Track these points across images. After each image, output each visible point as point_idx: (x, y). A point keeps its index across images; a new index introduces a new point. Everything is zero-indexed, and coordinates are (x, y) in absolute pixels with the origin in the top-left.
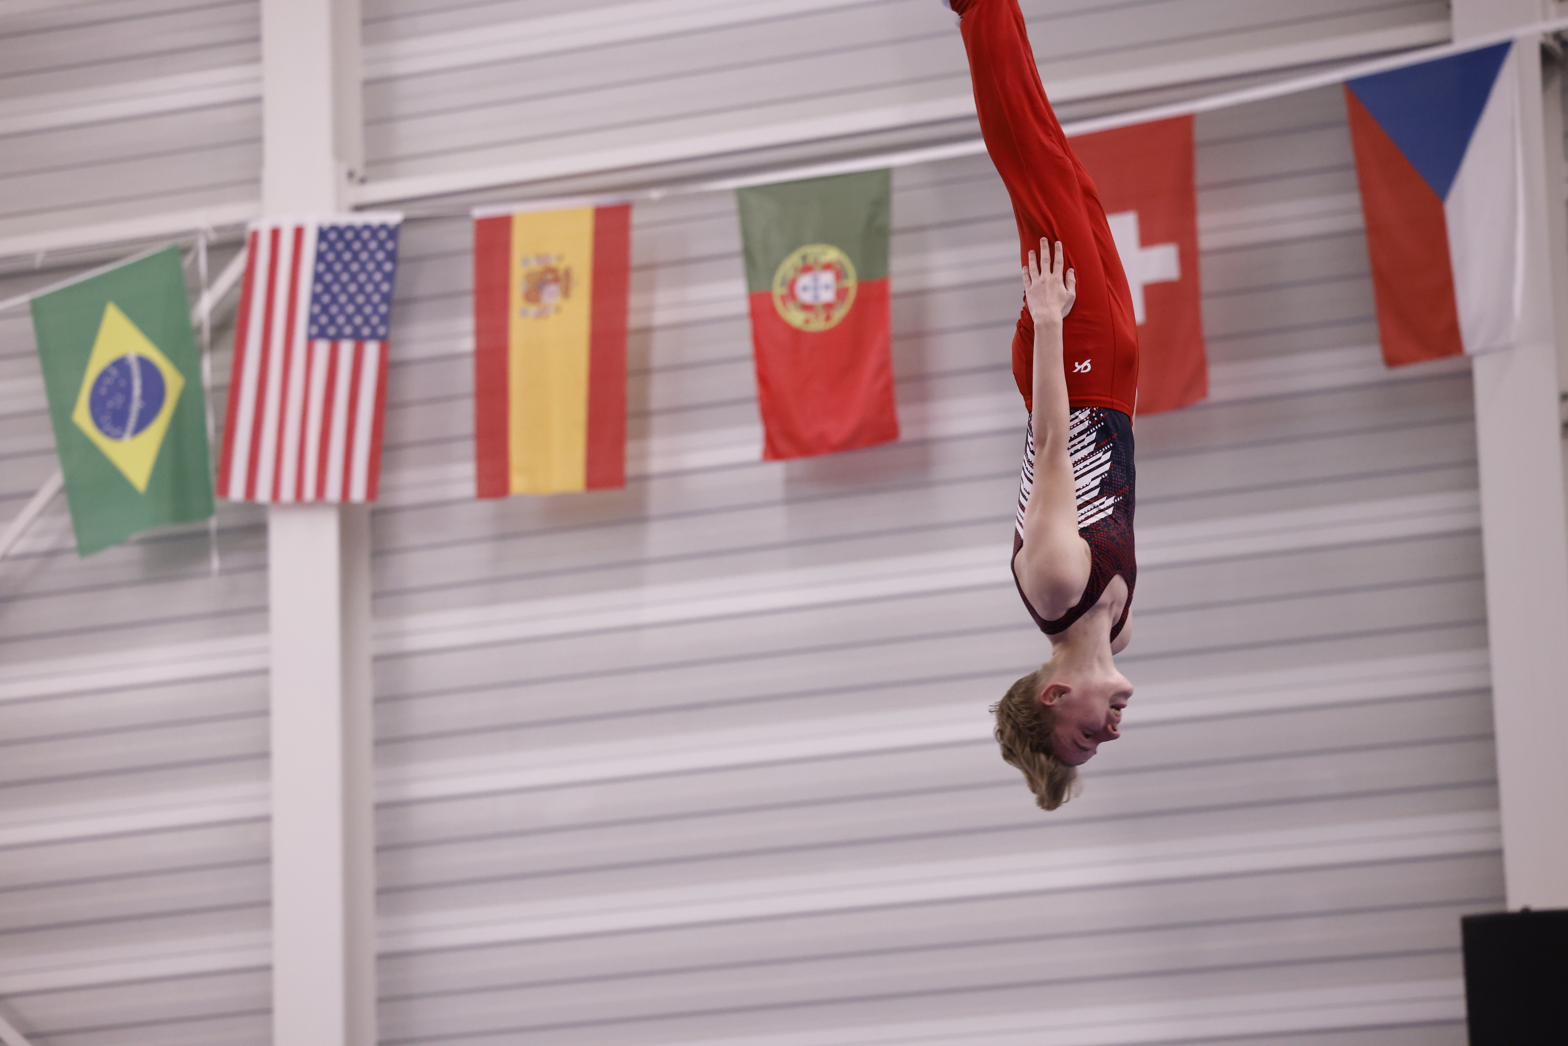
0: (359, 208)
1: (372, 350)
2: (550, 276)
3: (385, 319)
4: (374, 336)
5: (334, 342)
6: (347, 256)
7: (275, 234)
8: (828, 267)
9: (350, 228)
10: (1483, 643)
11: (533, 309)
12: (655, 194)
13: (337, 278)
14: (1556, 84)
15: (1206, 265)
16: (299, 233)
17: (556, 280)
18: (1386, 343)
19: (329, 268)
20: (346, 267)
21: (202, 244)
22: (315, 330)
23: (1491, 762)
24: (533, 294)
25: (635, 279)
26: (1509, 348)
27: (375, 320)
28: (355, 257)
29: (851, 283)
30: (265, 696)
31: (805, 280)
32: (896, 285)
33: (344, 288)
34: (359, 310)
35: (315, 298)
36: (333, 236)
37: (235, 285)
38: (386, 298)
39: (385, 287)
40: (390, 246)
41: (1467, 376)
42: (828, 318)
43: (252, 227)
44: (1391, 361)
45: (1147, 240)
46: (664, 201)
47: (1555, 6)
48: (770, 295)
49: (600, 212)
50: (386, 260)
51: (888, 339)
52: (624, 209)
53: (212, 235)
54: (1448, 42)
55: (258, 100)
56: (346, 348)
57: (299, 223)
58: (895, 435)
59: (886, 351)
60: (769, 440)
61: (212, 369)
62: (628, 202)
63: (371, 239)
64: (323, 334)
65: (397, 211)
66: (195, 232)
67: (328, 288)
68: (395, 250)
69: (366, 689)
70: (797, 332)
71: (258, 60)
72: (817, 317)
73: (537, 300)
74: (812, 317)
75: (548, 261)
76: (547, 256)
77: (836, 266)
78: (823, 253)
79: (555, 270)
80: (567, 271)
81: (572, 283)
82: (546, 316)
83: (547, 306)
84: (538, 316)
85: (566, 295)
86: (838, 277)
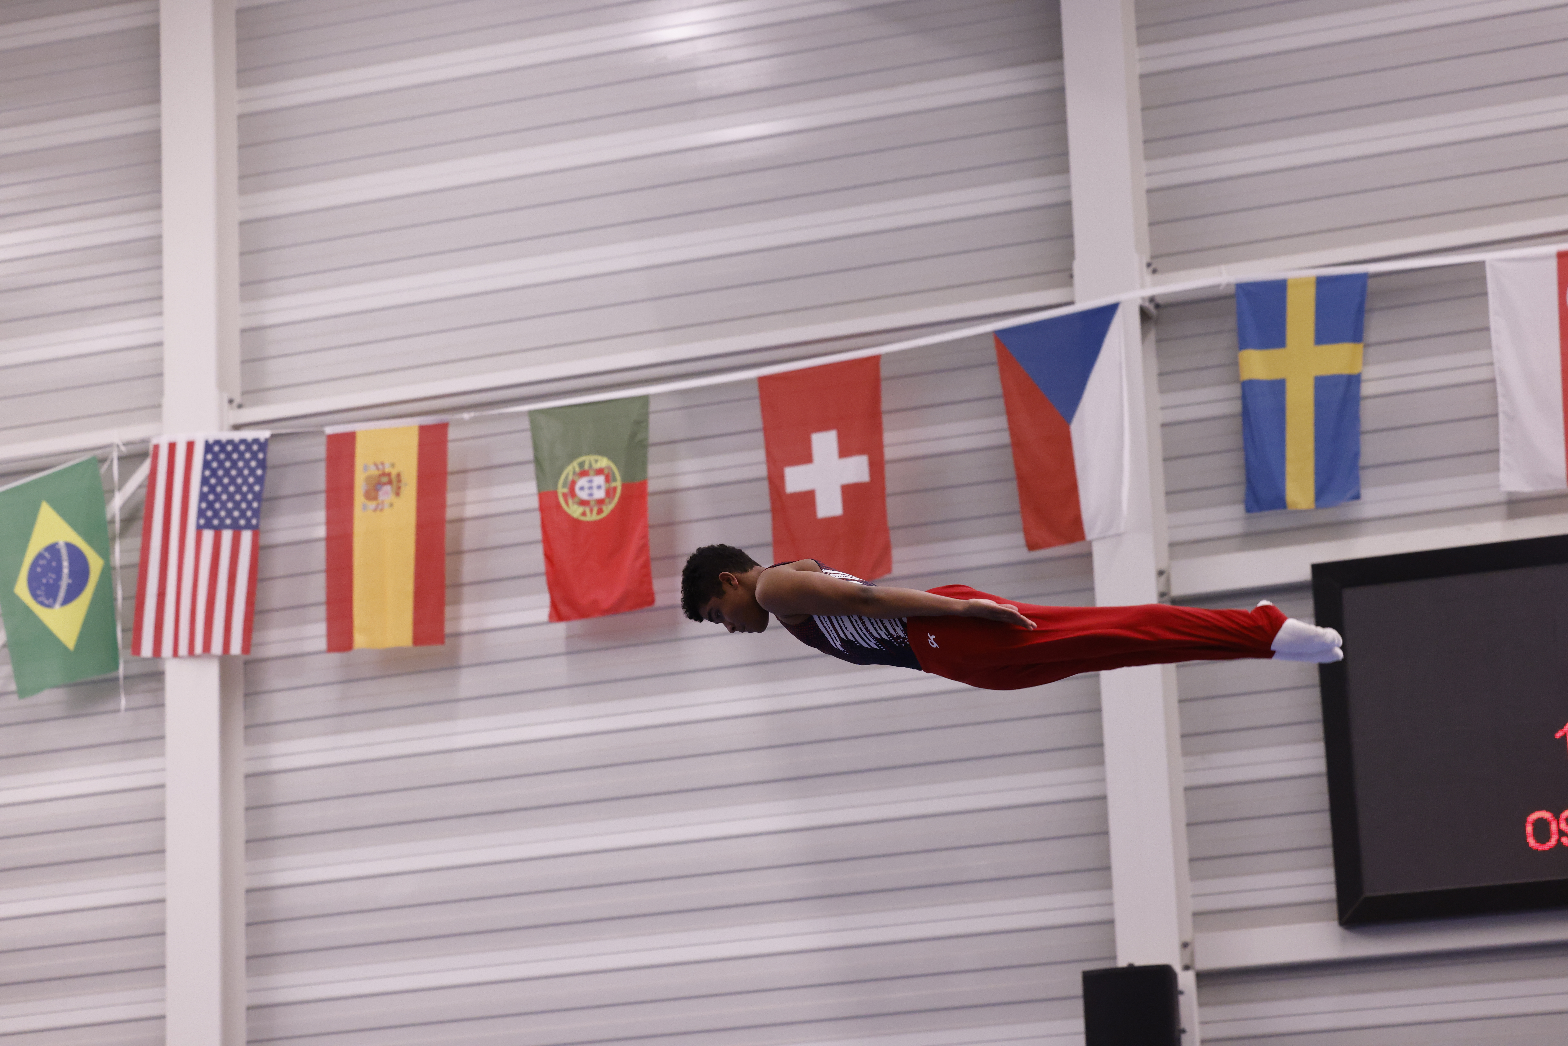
0: (237, 427)
1: (247, 536)
2: (385, 479)
3: (256, 513)
4: (248, 526)
5: (218, 531)
6: (228, 464)
7: (172, 447)
8: (600, 472)
9: (230, 442)
10: (1100, 761)
11: (372, 505)
12: (466, 416)
13: (219, 481)
14: (1152, 336)
15: (890, 471)
16: (190, 446)
17: (390, 482)
18: (1027, 532)
19: (214, 473)
20: (227, 472)
21: (115, 455)
22: (202, 522)
23: (1106, 853)
24: (372, 494)
25: (451, 481)
26: (1119, 535)
27: (249, 514)
28: (234, 464)
29: (618, 484)
30: (162, 805)
31: (582, 482)
32: (653, 486)
33: (225, 488)
34: (237, 505)
35: (203, 497)
36: (216, 448)
37: (140, 487)
38: (258, 497)
39: (257, 488)
40: (261, 456)
41: (1088, 556)
42: (600, 511)
43: (154, 441)
44: (1032, 546)
45: (845, 451)
46: (473, 421)
47: (1148, 277)
48: (555, 493)
49: (424, 430)
50: (258, 467)
51: (646, 527)
52: (443, 428)
53: (123, 449)
54: (1071, 303)
55: (160, 344)
56: (227, 536)
57: (190, 439)
58: (652, 602)
59: (645, 536)
60: (554, 605)
61: (121, 552)
62: (445, 421)
63: (246, 451)
64: (208, 525)
65: (267, 429)
66: (110, 446)
67: (212, 489)
68: (264, 459)
69: (240, 800)
70: (576, 522)
71: (160, 314)
72: (591, 511)
73: (375, 498)
74: (588, 510)
75: (384, 468)
76: (382, 464)
77: (606, 472)
78: (596, 461)
79: (389, 475)
80: (398, 475)
81: (402, 485)
82: (382, 510)
83: (383, 502)
84: (375, 510)
85: (398, 494)
86: (608, 480)
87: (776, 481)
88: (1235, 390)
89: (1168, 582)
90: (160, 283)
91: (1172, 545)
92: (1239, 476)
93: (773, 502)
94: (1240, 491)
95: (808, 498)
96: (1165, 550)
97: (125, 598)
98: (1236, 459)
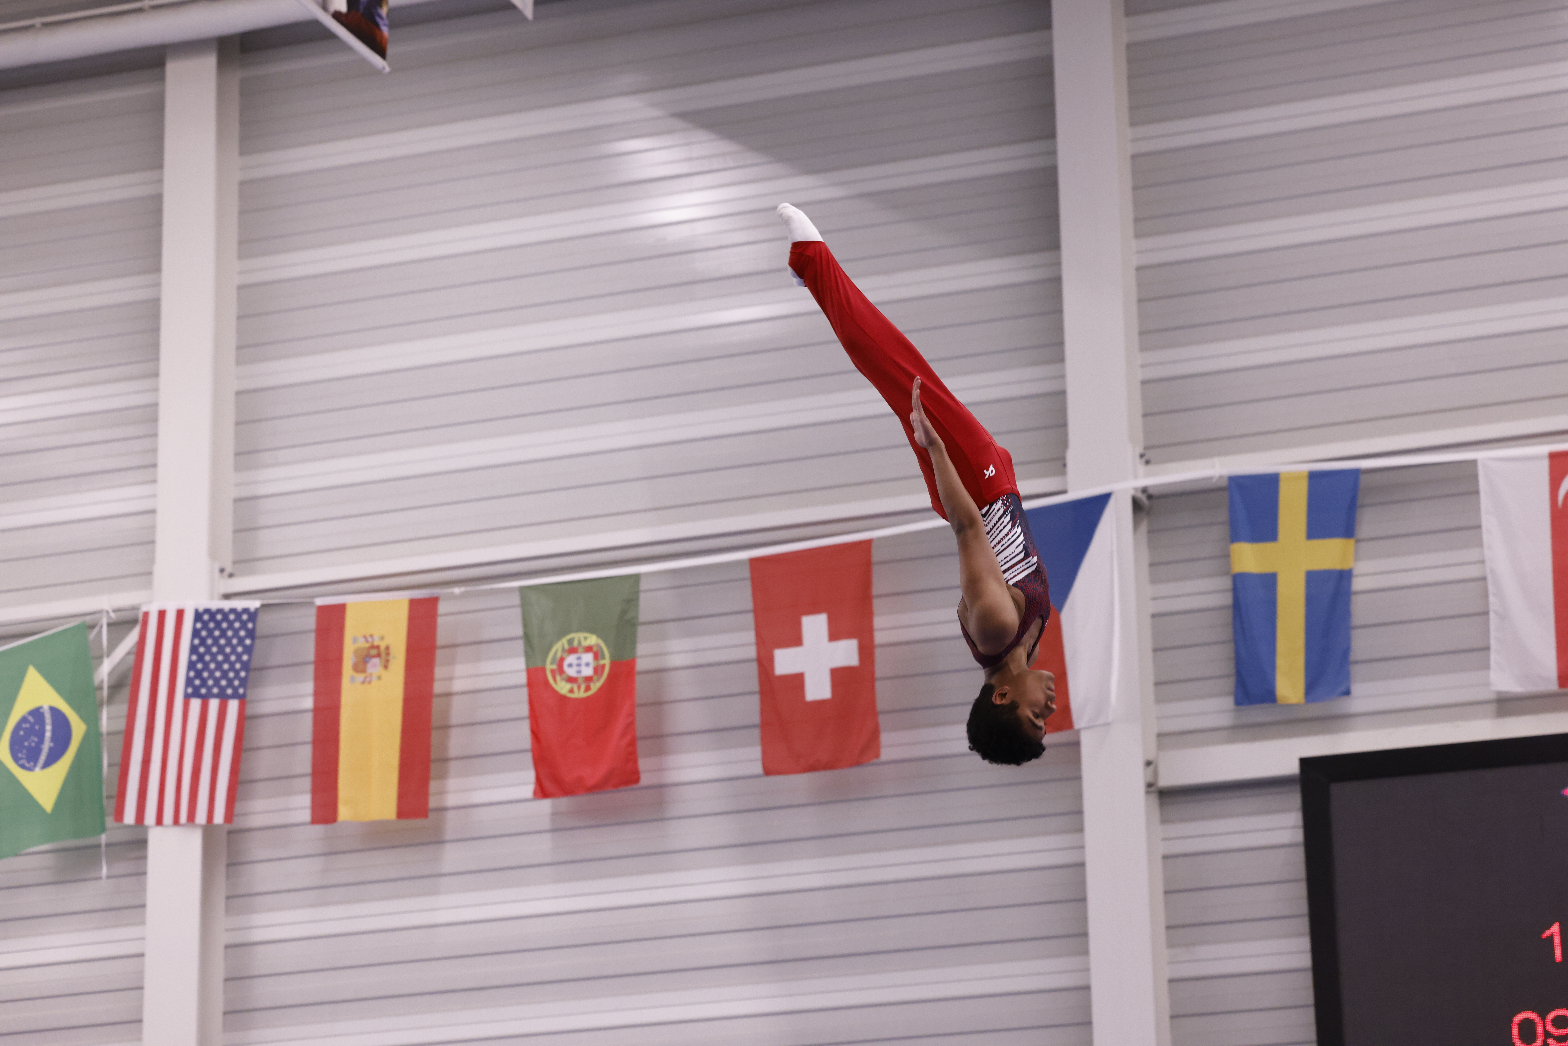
0: (227, 597)
1: (233, 706)
2: (374, 652)
3: (244, 682)
4: (235, 695)
5: (205, 699)
6: (217, 633)
7: (162, 614)
8: (589, 649)
9: (220, 611)
10: (1084, 951)
11: (360, 677)
12: (457, 590)
13: (208, 650)
14: (1144, 527)
15: (880, 656)
16: (180, 614)
17: (379, 655)
19: (203, 642)
20: (216, 641)
21: (105, 621)
22: (190, 690)
23: (1088, 1044)
24: (360, 666)
25: (440, 655)
26: (1108, 725)
27: (236, 683)
28: (223, 633)
29: (607, 662)
30: (140, 974)
31: (571, 659)
32: (641, 665)
33: (214, 657)
34: (225, 674)
35: (191, 665)
36: (206, 617)
37: (129, 653)
38: (246, 666)
39: (245, 658)
40: (250, 625)
41: (1075, 745)
42: (588, 689)
43: (144, 609)
45: (834, 635)
46: (463, 596)
47: (1141, 468)
48: (543, 669)
49: (414, 604)
50: (246, 637)
51: (633, 706)
52: (433, 602)
53: (113, 615)
54: (1064, 492)
55: (153, 512)
56: (214, 704)
57: (181, 607)
58: (637, 780)
59: (632, 715)
60: (539, 781)
61: (109, 718)
62: (436, 595)
63: (235, 620)
64: (196, 694)
65: (257, 599)
66: (100, 612)
67: (201, 658)
68: (254, 628)
69: (219, 971)
70: (563, 699)
71: (154, 481)
72: (579, 688)
73: (363, 671)
74: (575, 687)
75: (373, 641)
76: (371, 636)
77: (595, 649)
78: (586, 638)
79: (378, 647)
80: (387, 648)
81: (391, 658)
82: (369, 682)
83: (371, 675)
84: (363, 682)
85: (386, 667)
86: (596, 658)
87: (765, 663)
88: (1226, 583)
89: (1156, 773)
90: (155, 451)
91: (1160, 735)
92: (1228, 668)
93: (762, 683)
94: (1230, 683)
95: (797, 681)
96: (1153, 740)
97: (110, 765)
98: (1226, 651)
